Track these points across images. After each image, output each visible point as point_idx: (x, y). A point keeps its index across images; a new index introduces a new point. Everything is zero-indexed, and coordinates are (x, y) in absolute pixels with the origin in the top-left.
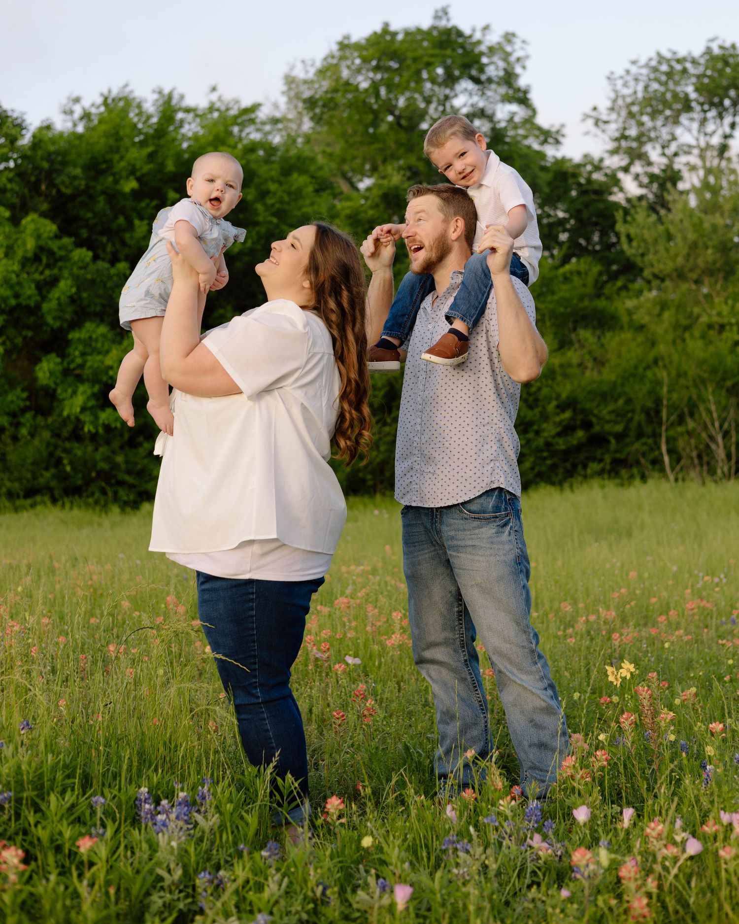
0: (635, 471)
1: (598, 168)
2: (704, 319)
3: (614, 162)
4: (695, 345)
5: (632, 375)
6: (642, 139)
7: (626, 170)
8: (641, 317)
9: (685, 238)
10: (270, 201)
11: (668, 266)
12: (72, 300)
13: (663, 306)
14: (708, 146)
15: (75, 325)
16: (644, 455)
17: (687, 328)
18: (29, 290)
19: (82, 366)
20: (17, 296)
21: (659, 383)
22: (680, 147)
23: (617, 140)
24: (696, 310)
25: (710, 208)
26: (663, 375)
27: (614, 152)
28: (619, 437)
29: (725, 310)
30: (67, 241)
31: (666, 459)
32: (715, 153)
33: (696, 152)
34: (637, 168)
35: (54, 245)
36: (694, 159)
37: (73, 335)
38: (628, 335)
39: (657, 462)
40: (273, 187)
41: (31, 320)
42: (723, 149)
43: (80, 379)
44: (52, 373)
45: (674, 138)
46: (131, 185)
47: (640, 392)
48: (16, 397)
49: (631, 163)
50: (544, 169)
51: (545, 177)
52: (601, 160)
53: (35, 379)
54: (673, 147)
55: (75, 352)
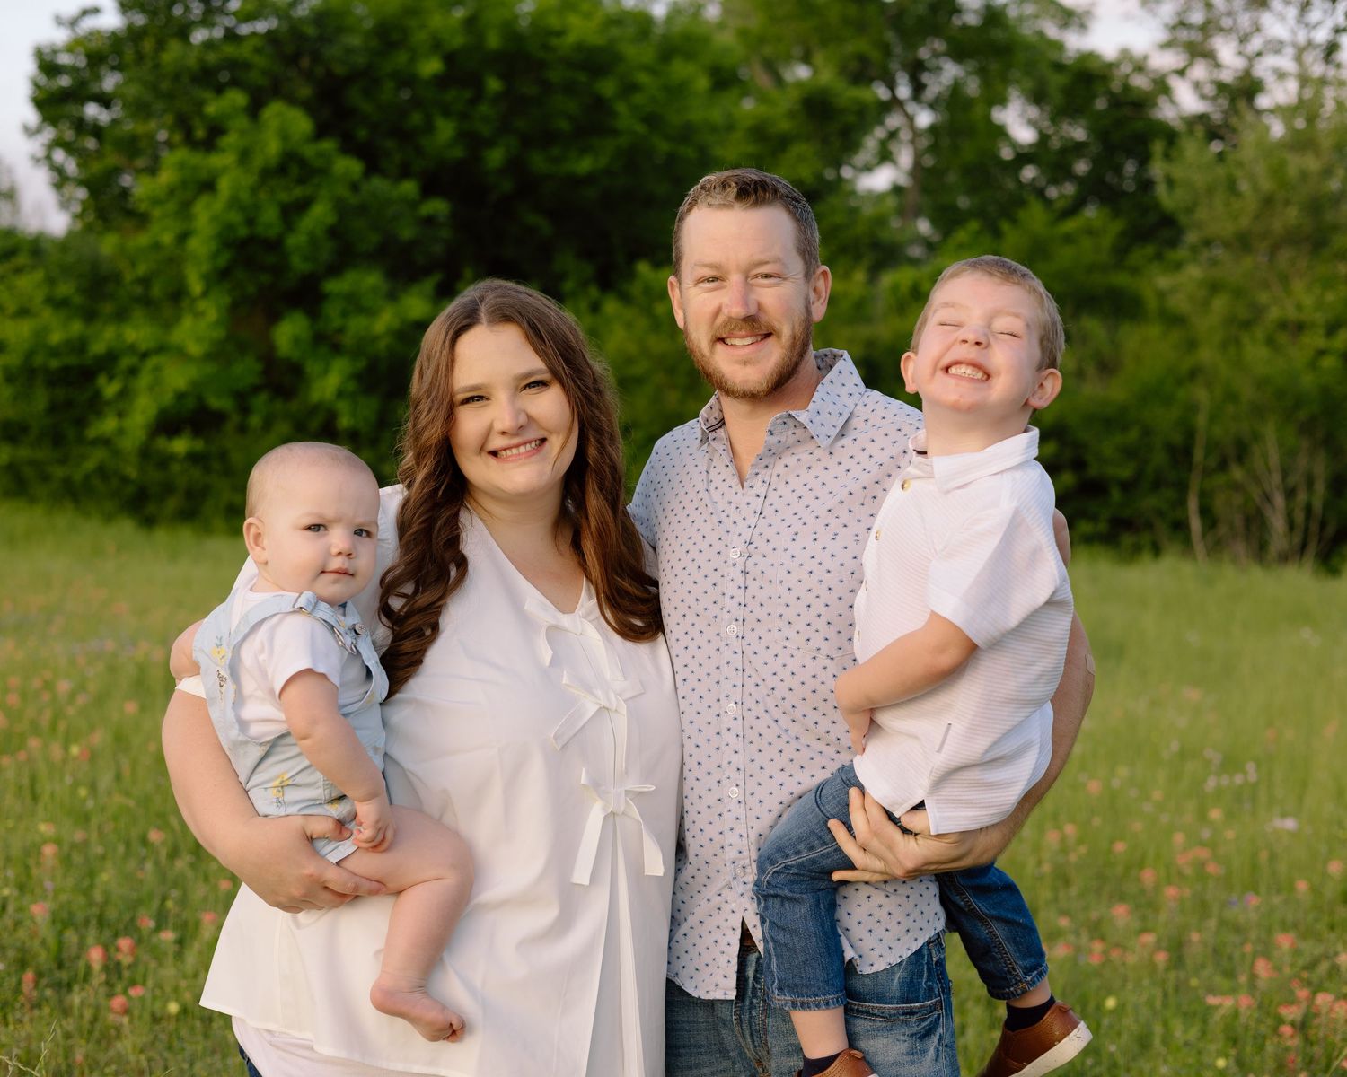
0: (1146, 538)
1: (1140, 67)
2: (1274, 313)
3: (1165, 61)
4: (1256, 352)
5: (1154, 394)
6: (1209, 28)
7: (1181, 73)
8: (1179, 303)
9: (1255, 188)
10: (638, 99)
11: (1226, 228)
12: (333, 232)
13: (1214, 287)
14: (1310, 44)
15: (335, 270)
16: (1160, 513)
17: (1247, 325)
18: (270, 217)
19: (341, 331)
20: (250, 222)
21: (1192, 408)
22: (1268, 43)
23: (1174, 28)
24: (1263, 298)
25: (1301, 142)
26: (1201, 395)
27: (1167, 45)
28: (1127, 486)
29: (1308, 301)
30: (328, 145)
31: (1196, 524)
32: (1319, 54)
33: (1290, 51)
34: (1200, 71)
35: (309, 151)
36: (1286, 62)
37: (332, 286)
38: (1154, 330)
39: (1180, 527)
40: (643, 78)
41: (270, 259)
42: (1331, 49)
43: (337, 349)
44: (296, 341)
45: (1258, 29)
46: (431, 67)
47: (1164, 420)
48: (246, 370)
49: (1190, 64)
50: (1059, 67)
51: (1057, 81)
52: (1146, 58)
53: (271, 348)
54: (1256, 44)
55: (332, 311)
